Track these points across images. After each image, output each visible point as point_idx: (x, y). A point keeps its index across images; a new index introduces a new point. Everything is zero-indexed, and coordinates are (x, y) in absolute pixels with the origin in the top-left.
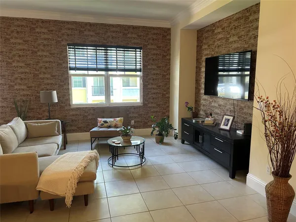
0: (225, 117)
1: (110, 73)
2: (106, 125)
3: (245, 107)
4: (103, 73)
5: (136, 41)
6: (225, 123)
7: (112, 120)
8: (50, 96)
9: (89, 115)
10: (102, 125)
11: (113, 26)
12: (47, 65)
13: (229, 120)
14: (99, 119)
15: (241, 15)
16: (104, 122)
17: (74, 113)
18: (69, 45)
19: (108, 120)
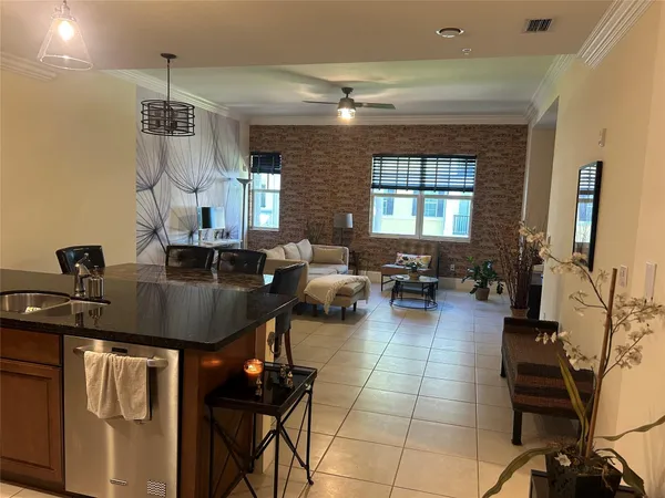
1: (426, 192)
2: (405, 262)
4: (418, 192)
5: (468, 147)
7: (415, 257)
8: (345, 220)
10: (401, 262)
11: (436, 127)
12: (347, 181)
14: (399, 254)
16: (404, 258)
18: (375, 156)
19: (410, 256)
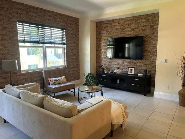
0: (129, 68)
2: (57, 82)
3: (138, 63)
4: (44, 45)
5: (62, 24)
6: (130, 71)
7: (60, 78)
9: (35, 78)
10: (54, 83)
13: (132, 70)
14: (51, 79)
15: (132, 19)
16: (55, 80)
17: (24, 77)
18: (18, 21)
19: (57, 79)
